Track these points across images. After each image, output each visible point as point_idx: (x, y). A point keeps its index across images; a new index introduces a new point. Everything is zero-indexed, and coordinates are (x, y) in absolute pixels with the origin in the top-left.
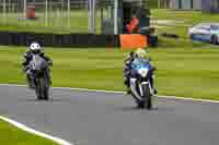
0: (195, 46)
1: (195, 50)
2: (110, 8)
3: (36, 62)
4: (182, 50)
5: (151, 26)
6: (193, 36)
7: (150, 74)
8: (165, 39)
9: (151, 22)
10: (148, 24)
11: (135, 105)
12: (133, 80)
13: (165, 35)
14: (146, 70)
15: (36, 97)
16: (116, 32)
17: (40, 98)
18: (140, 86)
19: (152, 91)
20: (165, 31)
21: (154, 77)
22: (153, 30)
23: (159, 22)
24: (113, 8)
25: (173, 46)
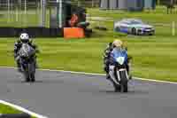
3: (25, 50)
5: (87, 21)
7: (126, 62)
8: (98, 31)
9: (87, 18)
10: (84, 20)
12: (112, 67)
13: (98, 28)
14: (123, 58)
16: (60, 26)
17: (28, 80)
18: (118, 72)
19: (128, 77)
20: (98, 25)
21: (129, 64)
22: (88, 24)
23: (93, 18)
24: (58, 8)
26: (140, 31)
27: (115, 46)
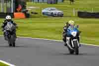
0: (44, 17)
1: (44, 19)
2: (10, 2)
4: (39, 19)
6: (43, 13)
11: (69, 52)
12: (68, 38)
14: (76, 33)
15: (8, 45)
16: (12, 12)
18: (72, 42)
25: (35, 17)
26: (55, 14)
27: (69, 25)
